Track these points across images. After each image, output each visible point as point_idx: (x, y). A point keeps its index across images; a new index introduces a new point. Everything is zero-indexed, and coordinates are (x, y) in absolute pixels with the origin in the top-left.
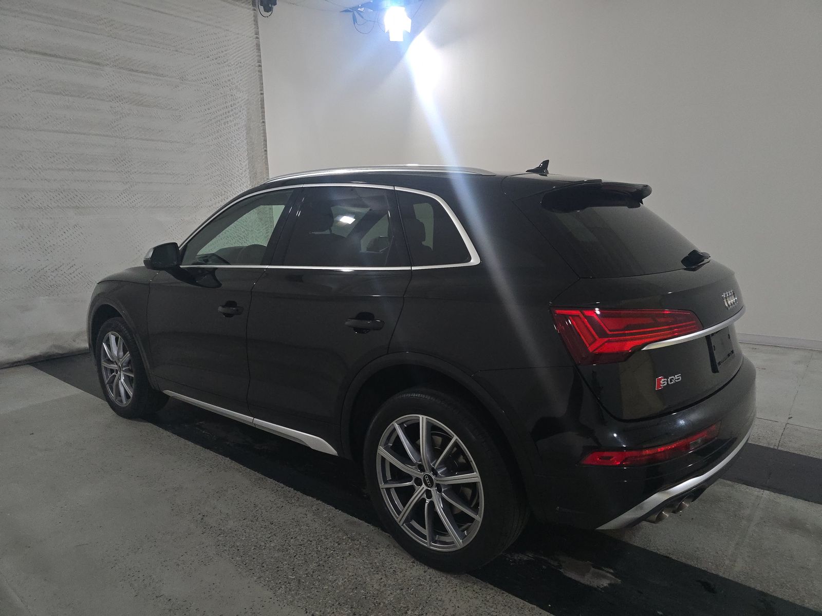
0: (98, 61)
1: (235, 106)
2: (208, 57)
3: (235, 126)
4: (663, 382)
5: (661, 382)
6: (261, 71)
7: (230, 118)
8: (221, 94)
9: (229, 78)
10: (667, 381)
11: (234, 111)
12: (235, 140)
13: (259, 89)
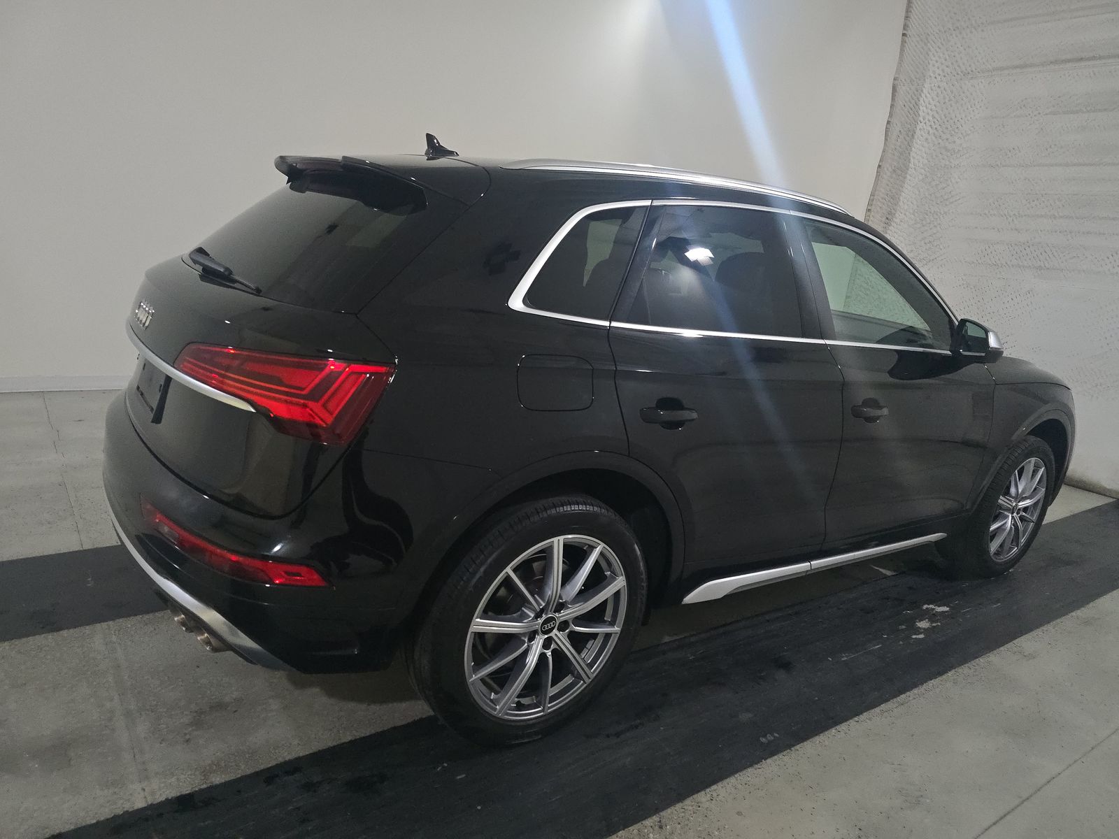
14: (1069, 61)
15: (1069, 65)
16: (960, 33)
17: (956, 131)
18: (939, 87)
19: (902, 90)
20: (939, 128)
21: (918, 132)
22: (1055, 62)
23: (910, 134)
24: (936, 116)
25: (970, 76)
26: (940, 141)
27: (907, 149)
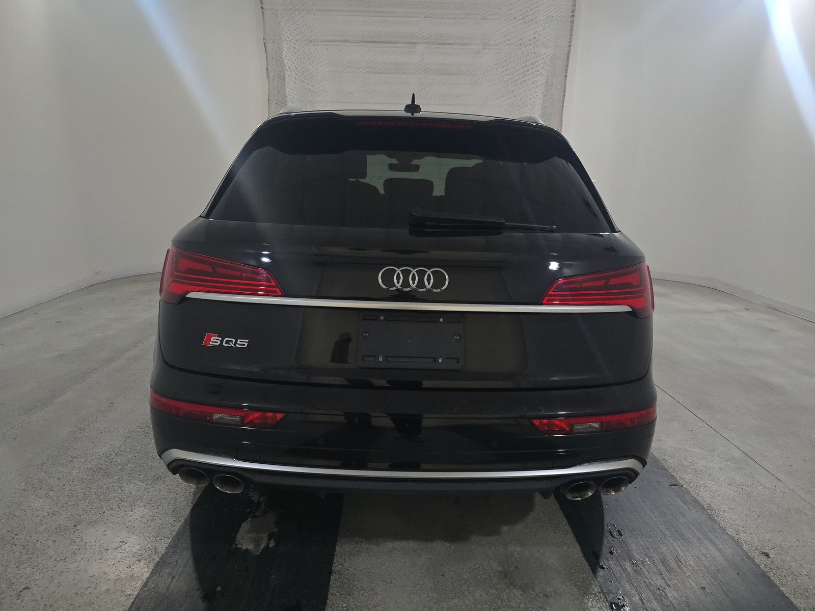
0: (413, 41)
1: (537, 64)
2: (514, 19)
3: (533, 83)
4: (215, 340)
5: (212, 340)
6: (572, 22)
7: (528, 77)
8: (523, 53)
9: (534, 36)
10: (222, 341)
11: (535, 68)
12: (531, 99)
13: (568, 42)
14: (371, 42)
15: (370, 45)
16: (300, 13)
17: (313, 78)
18: (295, 48)
19: (269, 46)
20: (301, 75)
21: (287, 77)
22: (362, 41)
23: (282, 78)
24: (297, 66)
25: (313, 43)
26: (304, 85)
27: (282, 88)
